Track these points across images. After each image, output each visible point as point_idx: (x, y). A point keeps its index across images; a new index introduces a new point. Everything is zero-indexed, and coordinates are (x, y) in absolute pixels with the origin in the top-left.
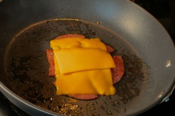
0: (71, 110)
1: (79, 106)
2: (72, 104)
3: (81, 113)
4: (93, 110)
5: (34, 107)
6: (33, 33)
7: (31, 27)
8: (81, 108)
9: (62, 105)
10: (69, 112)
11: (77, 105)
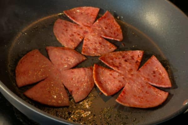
0: (82, 117)
1: (91, 113)
2: (84, 111)
3: (94, 120)
4: (108, 118)
5: (38, 111)
6: (43, 28)
7: (41, 21)
8: (94, 115)
9: (73, 111)
10: (80, 119)
11: (90, 111)
